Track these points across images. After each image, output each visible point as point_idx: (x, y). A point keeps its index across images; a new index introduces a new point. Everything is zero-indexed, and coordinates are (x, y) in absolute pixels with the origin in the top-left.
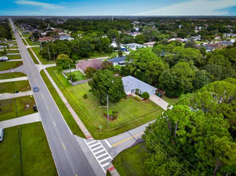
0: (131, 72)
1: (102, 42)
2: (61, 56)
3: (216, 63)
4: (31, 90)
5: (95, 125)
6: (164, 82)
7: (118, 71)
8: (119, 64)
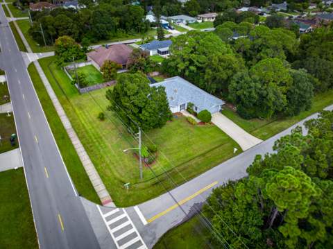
0: (179, 71)
1: (131, 14)
2: (62, 40)
3: (324, 56)
4: (10, 101)
5: (118, 176)
6: (239, 93)
7: (158, 66)
8: (159, 52)
